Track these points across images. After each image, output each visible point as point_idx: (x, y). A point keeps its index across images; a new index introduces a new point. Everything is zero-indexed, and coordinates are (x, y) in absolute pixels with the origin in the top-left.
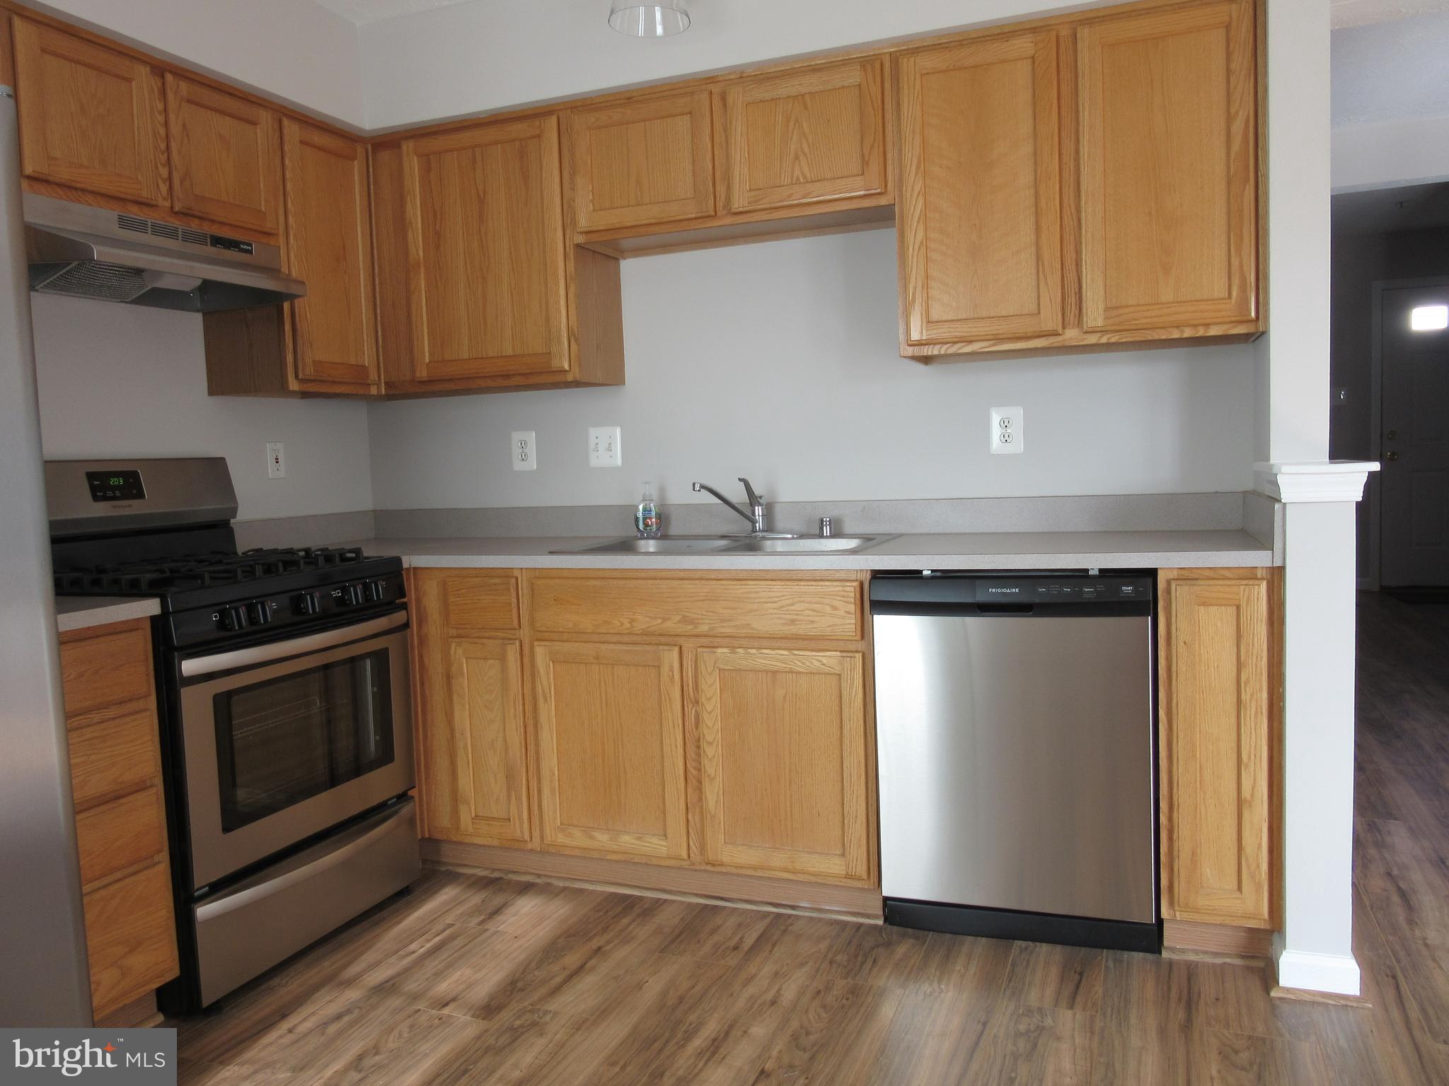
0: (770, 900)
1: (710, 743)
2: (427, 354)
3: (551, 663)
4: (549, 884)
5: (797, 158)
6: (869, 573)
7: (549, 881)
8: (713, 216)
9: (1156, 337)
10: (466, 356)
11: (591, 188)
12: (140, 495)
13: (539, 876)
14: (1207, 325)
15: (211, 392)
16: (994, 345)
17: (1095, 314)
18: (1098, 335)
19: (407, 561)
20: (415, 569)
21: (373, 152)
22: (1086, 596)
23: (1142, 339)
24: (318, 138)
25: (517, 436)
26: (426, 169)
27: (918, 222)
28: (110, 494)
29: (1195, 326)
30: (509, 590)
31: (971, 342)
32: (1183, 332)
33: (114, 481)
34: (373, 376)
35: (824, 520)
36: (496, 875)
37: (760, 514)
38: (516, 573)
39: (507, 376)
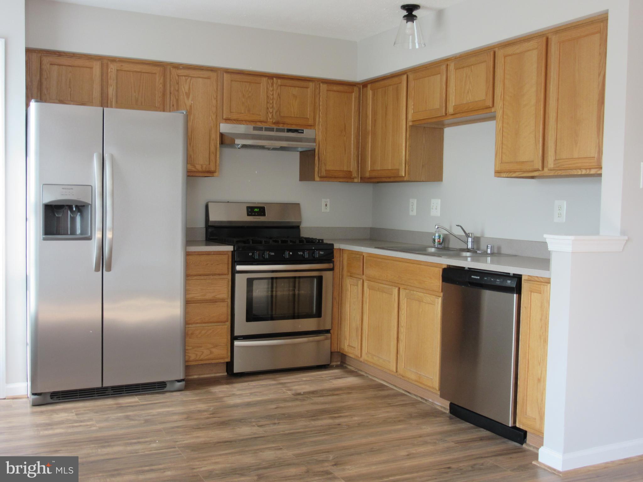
0: (421, 396)
1: (402, 327)
2: (370, 167)
3: (368, 289)
4: (367, 377)
5: (468, 92)
6: (446, 266)
7: (368, 375)
8: (444, 116)
9: (573, 173)
10: (379, 169)
11: (413, 104)
12: (264, 215)
13: (366, 373)
14: (590, 169)
15: (301, 179)
16: (522, 174)
17: (550, 163)
18: (554, 171)
19: (336, 246)
20: (343, 249)
21: (363, 88)
22: (497, 283)
23: (568, 174)
24: (335, 88)
25: (411, 200)
26: (374, 95)
27: (500, 120)
28: (253, 214)
29: (586, 169)
30: (360, 260)
31: (515, 172)
32: (582, 171)
33: (256, 210)
34: (355, 174)
35: (488, 246)
36: (356, 370)
37: (470, 241)
38: (364, 254)
39: (390, 177)
